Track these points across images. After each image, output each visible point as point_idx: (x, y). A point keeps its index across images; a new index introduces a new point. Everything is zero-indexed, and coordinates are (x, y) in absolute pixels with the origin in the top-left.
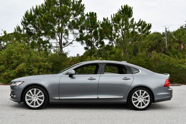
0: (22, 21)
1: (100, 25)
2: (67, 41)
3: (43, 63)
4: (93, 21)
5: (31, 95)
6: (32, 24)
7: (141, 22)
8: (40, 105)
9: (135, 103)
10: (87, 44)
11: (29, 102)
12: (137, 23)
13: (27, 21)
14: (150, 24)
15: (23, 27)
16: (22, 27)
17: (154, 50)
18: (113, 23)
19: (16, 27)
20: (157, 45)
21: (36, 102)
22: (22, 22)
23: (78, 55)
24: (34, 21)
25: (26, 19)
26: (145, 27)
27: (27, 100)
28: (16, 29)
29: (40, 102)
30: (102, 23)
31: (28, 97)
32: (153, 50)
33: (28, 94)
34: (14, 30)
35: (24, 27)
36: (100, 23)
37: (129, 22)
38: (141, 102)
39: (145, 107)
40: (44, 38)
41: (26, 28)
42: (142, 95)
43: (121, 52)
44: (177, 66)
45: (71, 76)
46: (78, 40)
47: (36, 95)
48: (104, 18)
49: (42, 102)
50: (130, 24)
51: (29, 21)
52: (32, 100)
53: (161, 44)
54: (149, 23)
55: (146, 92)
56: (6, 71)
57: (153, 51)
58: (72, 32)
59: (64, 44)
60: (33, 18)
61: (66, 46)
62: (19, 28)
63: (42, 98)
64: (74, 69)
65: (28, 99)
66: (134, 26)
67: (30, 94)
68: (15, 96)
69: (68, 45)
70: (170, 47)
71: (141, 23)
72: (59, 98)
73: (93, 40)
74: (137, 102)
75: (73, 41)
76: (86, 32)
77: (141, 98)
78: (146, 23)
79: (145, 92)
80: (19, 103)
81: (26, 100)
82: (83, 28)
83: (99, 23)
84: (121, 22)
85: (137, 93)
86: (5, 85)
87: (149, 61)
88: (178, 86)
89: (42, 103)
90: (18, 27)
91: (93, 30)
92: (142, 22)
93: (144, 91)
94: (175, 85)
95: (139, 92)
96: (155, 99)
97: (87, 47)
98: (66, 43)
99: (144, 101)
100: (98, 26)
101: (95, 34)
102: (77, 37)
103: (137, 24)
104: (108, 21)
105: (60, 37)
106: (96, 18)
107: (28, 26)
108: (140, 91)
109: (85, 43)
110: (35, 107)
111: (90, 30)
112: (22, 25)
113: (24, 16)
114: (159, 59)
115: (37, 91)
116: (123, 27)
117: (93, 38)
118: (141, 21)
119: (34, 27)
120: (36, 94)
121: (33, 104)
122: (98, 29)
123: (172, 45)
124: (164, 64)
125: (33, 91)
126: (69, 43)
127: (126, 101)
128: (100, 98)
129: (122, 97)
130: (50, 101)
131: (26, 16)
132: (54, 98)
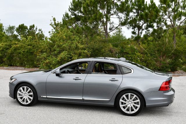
0: (70, 8)
5: (22, 93)
8: (29, 102)
11: (21, 98)
15: (72, 13)
19: (64, 14)
21: (26, 99)
27: (18, 97)
28: (64, 15)
31: (19, 94)
33: (20, 91)
34: (63, 17)
41: (74, 14)
52: (23, 97)
59: (110, 29)
61: (111, 31)
62: (67, 15)
75: (119, 25)
76: (133, 15)
79: (135, 96)
80: (14, 99)
85: (126, 96)
89: (31, 101)
97: (134, 31)
98: (112, 28)
110: (26, 104)
113: (72, 3)
119: (81, 12)
120: (26, 91)
121: (23, 101)
125: (23, 89)
126: (115, 28)
127: (113, 104)
128: (85, 99)
129: (109, 100)
130: (38, 99)
131: (74, 2)
132: (42, 96)
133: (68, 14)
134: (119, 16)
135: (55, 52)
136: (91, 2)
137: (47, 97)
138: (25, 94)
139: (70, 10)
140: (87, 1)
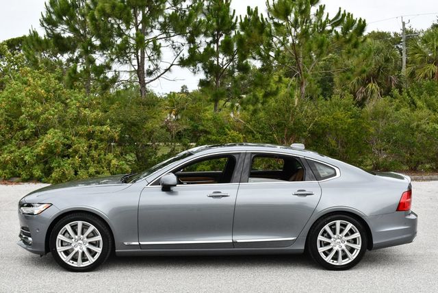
0: (43, 18)
1: (238, 25)
2: (157, 65)
3: (98, 128)
4: (221, 13)
5: (70, 238)
6: (68, 23)
7: (340, 17)
8: (92, 260)
9: (324, 252)
10: (206, 72)
11: (67, 253)
12: (331, 18)
13: (54, 17)
14: (363, 20)
15: (47, 31)
16: (42, 33)
17: (374, 82)
18: (272, 18)
20: (380, 67)
21: (83, 253)
22: (42, 20)
23: (184, 87)
24: (72, 17)
25: (52, 10)
26: (352, 27)
27: (60, 249)
29: (93, 254)
30: (243, 21)
31: (62, 241)
32: (370, 82)
33: (64, 235)
35: (49, 31)
36: (239, 21)
37: (311, 18)
38: (340, 249)
39: (350, 261)
40: (99, 59)
41: (54, 34)
42: (341, 231)
43: (291, 95)
44: (428, 128)
45: (167, 188)
46: (183, 63)
47: (82, 236)
48: (249, 8)
49: (96, 253)
50: (313, 21)
51: (60, 17)
52: (72, 250)
53: (391, 66)
54: (361, 19)
55: (352, 225)
56: (6, 149)
57: (370, 85)
58: (169, 43)
59: (150, 73)
60: (71, 8)
61: (154, 80)
62: (35, 36)
63: (96, 244)
64: (174, 172)
65: (62, 245)
66: (323, 26)
67: (66, 234)
68: (30, 239)
69: (159, 77)
70: (412, 75)
71: (342, 20)
72: (137, 243)
73: (220, 61)
74: (330, 250)
75: (172, 65)
76: (203, 41)
77: (339, 240)
78: (354, 18)
79: (350, 226)
80: (41, 256)
81: (58, 248)
82: (196, 33)
83: (236, 20)
84: (292, 17)
85: (330, 227)
86: (6, 184)
87: (361, 118)
88: (431, 180)
89: (97, 257)
90: (32, 32)
91: (221, 35)
92: (344, 15)
93: (347, 224)
94: (424, 177)
95: (335, 224)
96: (375, 242)
97: (206, 80)
98: (154, 70)
99: (346, 246)
100: (234, 27)
101: (227, 48)
102: (181, 55)
103: (330, 22)
104: (259, 15)
105: (140, 58)
106: (229, 4)
107: (58, 30)
108: (338, 222)
109: (201, 69)
110: (82, 266)
111: (213, 36)
112: (44, 26)
113: (48, 4)
114: (385, 113)
115: (85, 228)
116: (296, 30)
117: (221, 55)
118: (342, 12)
119: (73, 30)
120: (82, 234)
121: (75, 259)
122: (233, 33)
123: (417, 68)
124: (396, 124)
125: (74, 228)
126: (162, 71)
127: (303, 248)
128: (238, 241)
129: (293, 238)
130: (116, 251)
131: (52, 3)
132: (126, 243)
133: (37, 35)
134: (173, 42)
135: (26, 131)
136: (114, 7)
137: (141, 243)
138: (79, 242)
139: (45, 25)
140: (100, 5)
